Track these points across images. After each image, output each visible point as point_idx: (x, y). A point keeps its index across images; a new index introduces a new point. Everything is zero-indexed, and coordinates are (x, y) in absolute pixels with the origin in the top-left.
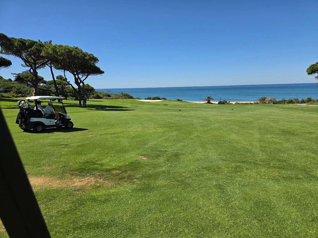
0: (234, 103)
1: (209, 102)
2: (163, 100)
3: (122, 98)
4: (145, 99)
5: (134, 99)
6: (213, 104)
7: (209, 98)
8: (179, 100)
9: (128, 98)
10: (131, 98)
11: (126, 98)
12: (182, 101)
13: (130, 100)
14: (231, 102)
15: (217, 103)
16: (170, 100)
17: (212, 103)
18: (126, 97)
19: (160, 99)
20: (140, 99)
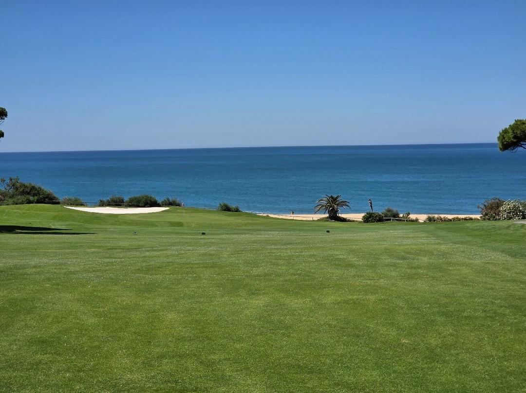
0: (422, 218)
1: (334, 217)
2: (167, 208)
3: (15, 200)
4: (102, 204)
5: (58, 203)
6: (349, 221)
7: (334, 200)
8: (227, 209)
9: (38, 202)
10: (50, 200)
11: (30, 202)
12: (237, 210)
13: (47, 210)
14: (413, 216)
15: (359, 217)
16: (194, 210)
17: (344, 220)
18: (31, 198)
19: (159, 205)
20: (82, 205)
